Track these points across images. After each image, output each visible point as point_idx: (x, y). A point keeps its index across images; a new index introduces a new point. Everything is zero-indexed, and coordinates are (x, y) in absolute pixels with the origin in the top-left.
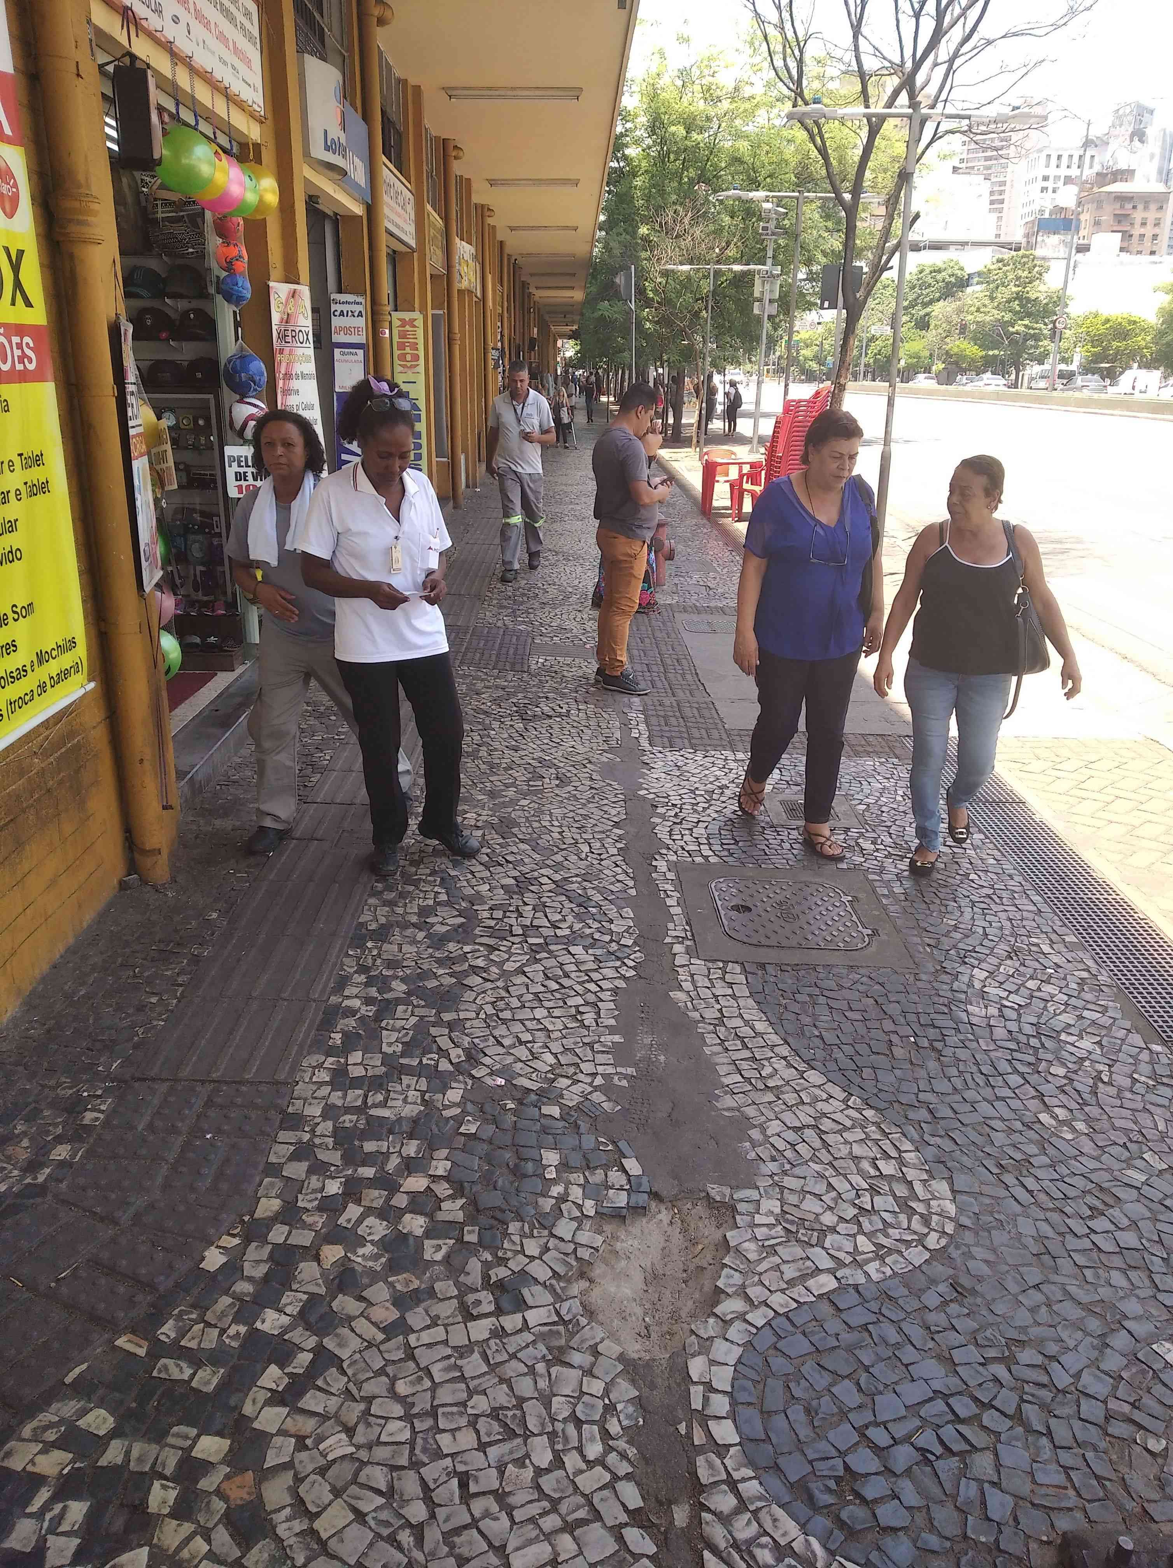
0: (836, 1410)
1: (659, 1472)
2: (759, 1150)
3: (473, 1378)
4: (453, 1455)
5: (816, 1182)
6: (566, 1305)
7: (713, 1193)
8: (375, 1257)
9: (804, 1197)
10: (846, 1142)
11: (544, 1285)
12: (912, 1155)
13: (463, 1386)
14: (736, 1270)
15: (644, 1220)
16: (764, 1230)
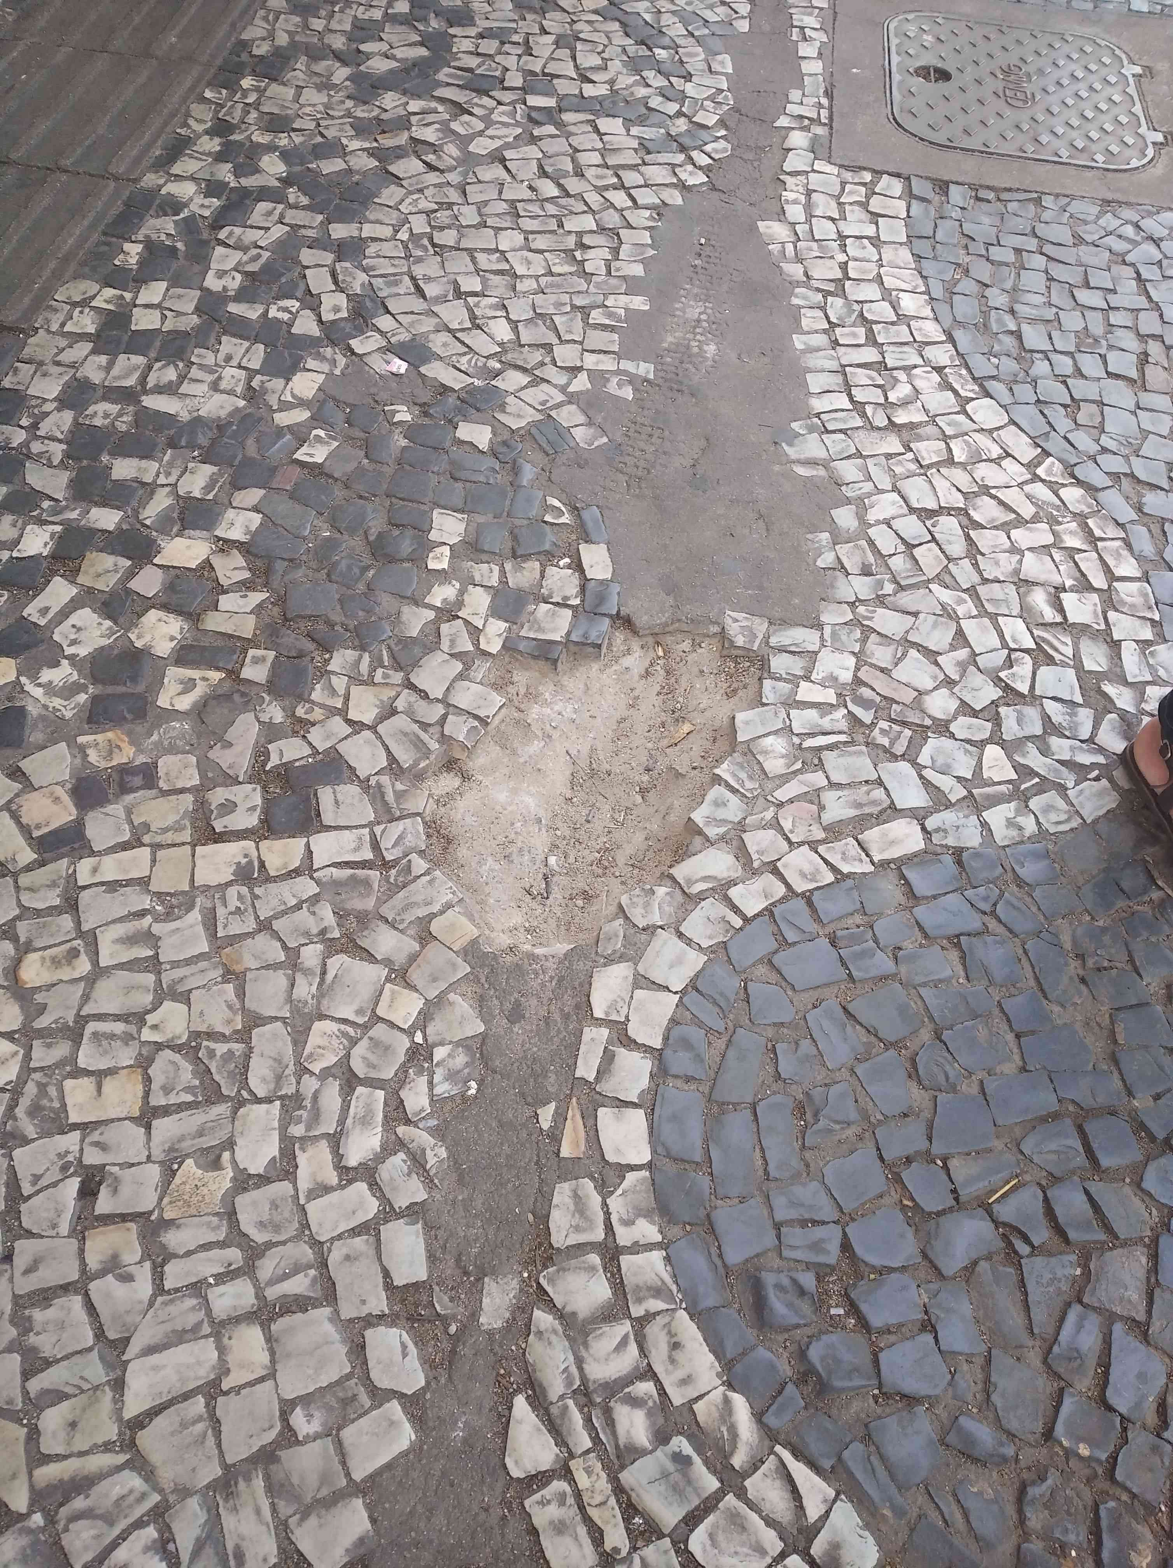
0: (853, 1115)
1: (479, 1203)
2: (843, 550)
3: (175, 964)
4: (85, 1127)
5: (935, 625)
6: (397, 828)
7: (733, 629)
8: (69, 691)
9: (904, 655)
10: (1014, 550)
11: (364, 784)
12: (1134, 586)
13: (152, 977)
14: (734, 791)
15: (595, 666)
16: (812, 714)
